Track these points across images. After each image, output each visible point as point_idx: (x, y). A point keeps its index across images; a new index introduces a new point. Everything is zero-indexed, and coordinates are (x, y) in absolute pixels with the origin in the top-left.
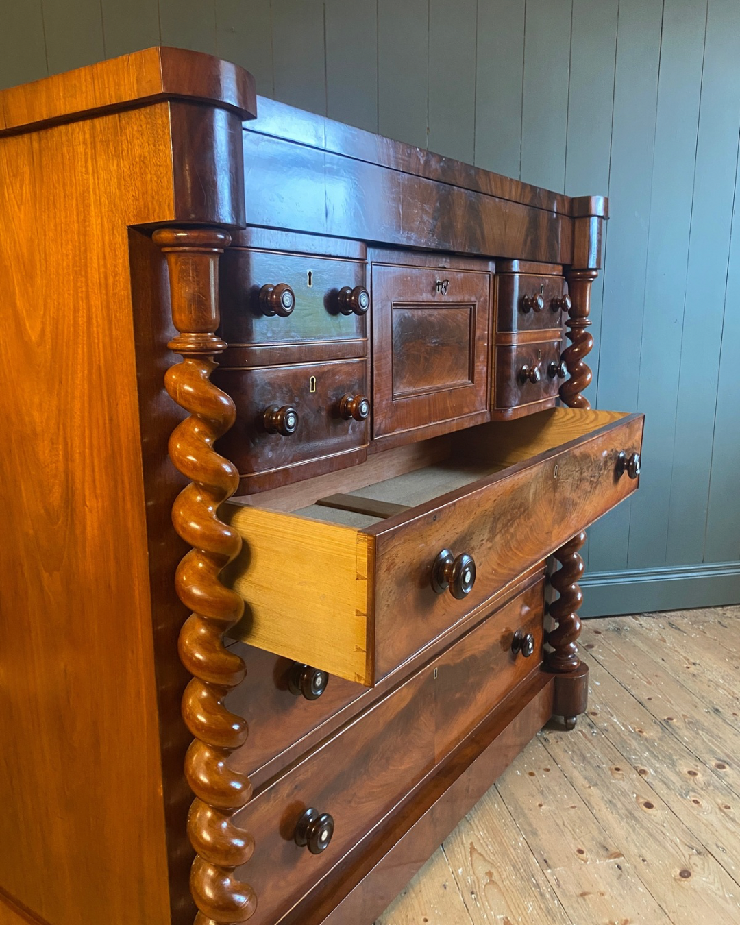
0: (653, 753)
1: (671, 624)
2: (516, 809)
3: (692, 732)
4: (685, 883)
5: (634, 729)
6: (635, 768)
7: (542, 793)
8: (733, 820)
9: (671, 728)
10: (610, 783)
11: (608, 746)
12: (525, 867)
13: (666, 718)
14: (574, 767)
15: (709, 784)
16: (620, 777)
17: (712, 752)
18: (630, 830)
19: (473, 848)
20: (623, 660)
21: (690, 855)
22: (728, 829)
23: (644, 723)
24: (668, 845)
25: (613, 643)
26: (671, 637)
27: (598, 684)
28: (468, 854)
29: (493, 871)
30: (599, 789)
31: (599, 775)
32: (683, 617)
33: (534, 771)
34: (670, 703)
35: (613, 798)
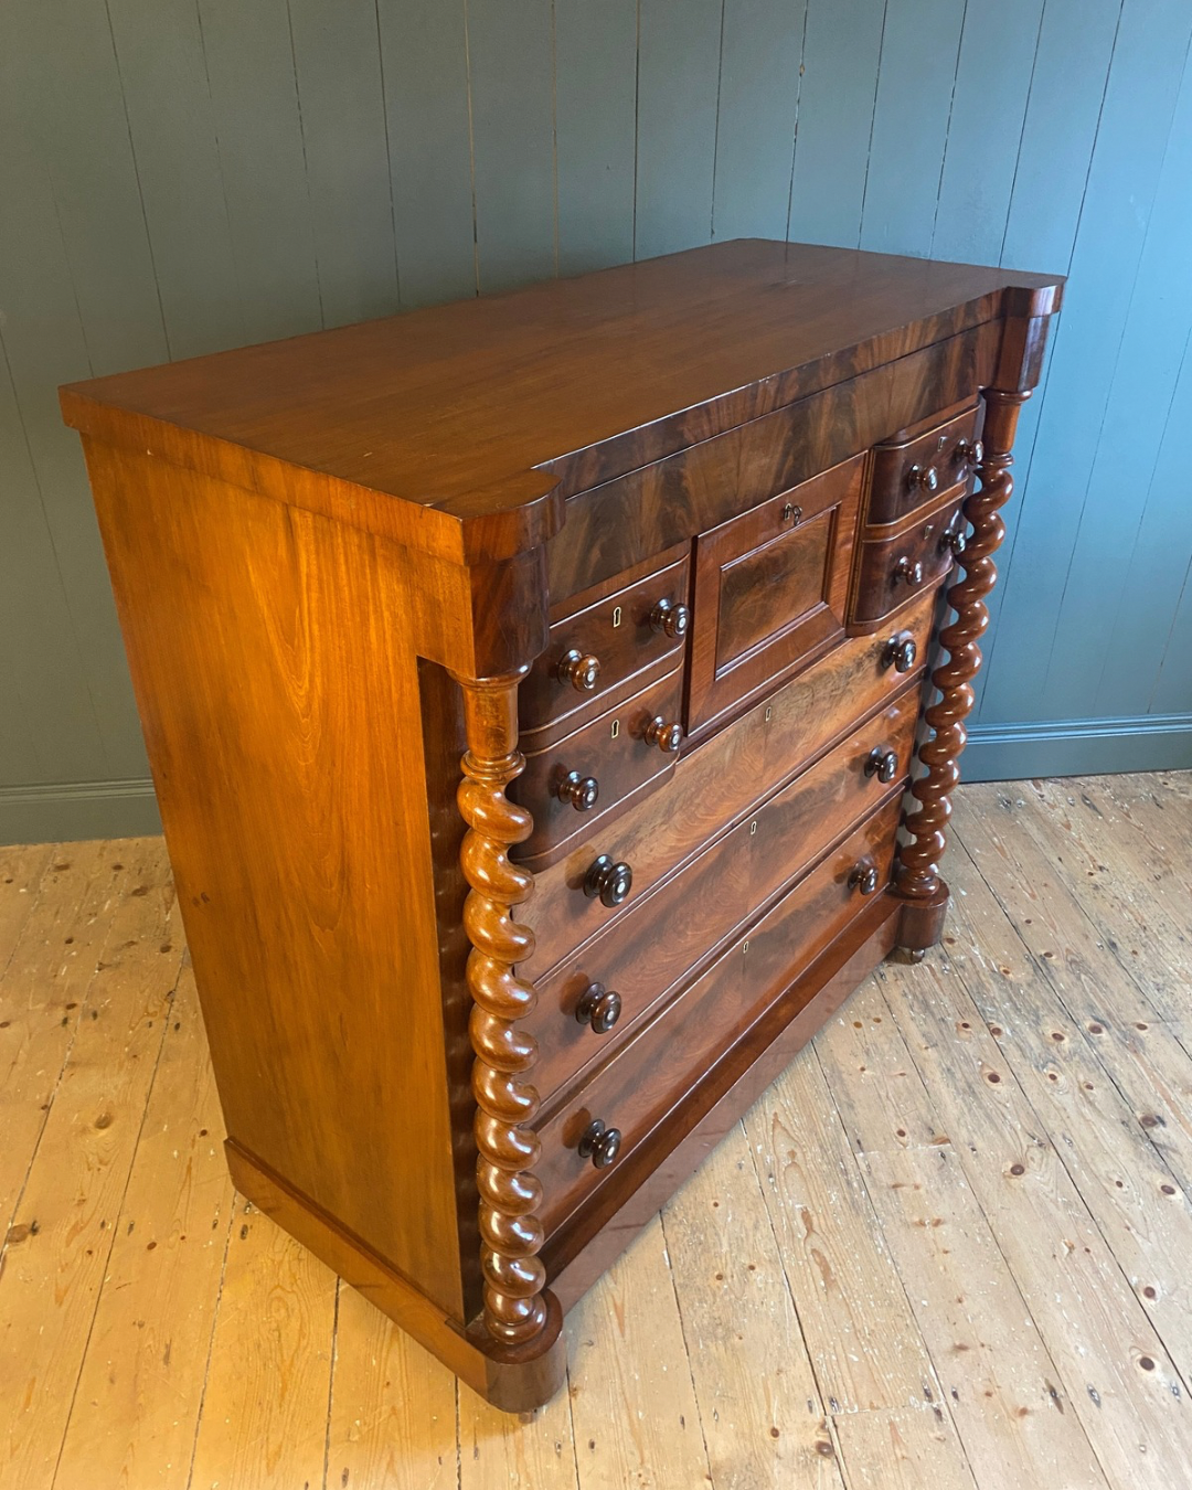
0: (1015, 1005)
2: (833, 1072)
3: (1072, 976)
4: (1015, 1181)
5: (998, 967)
6: (988, 1025)
7: (867, 1052)
8: (1091, 1103)
9: (1047, 968)
10: (953, 1044)
11: (961, 991)
12: (834, 1147)
13: (1043, 952)
14: (913, 1019)
15: (1075, 1053)
16: (967, 1036)
18: (966, 1110)
19: (776, 1120)
20: (1006, 857)
21: (1028, 1146)
22: (1082, 1115)
23: (1014, 959)
24: (1006, 1131)
25: (997, 827)
26: (1079, 818)
27: (964, 893)
28: (770, 1127)
29: (796, 1150)
30: (938, 1051)
31: (941, 1031)
32: (1105, 787)
33: (862, 1021)
34: (1055, 929)
35: (953, 1064)
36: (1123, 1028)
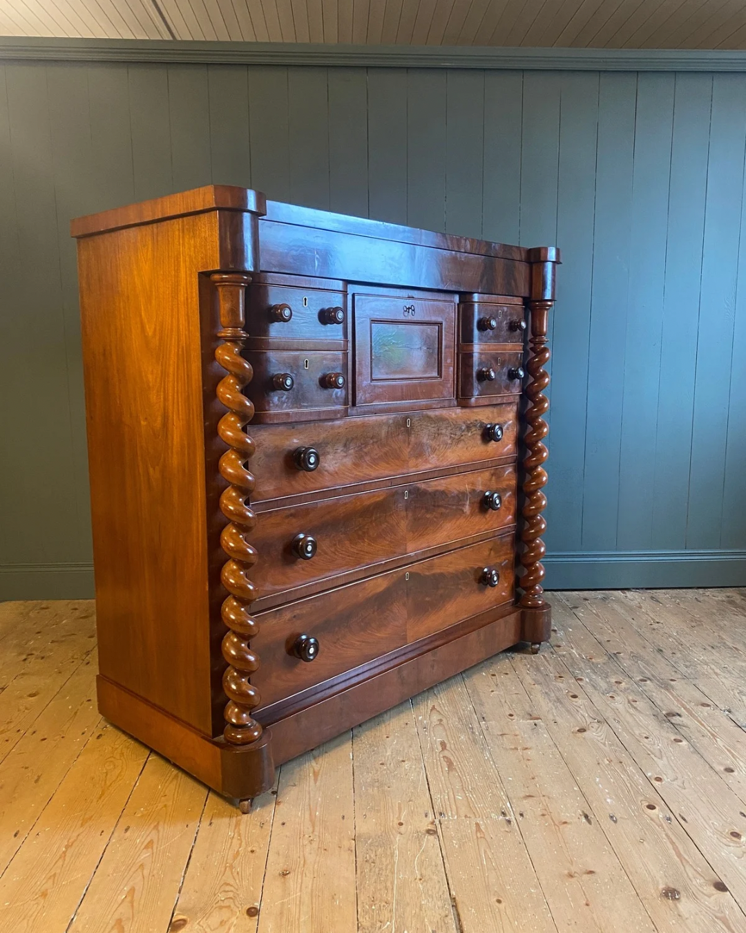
0: (594, 670)
2: (473, 691)
3: (633, 661)
4: (579, 734)
5: (586, 657)
6: (575, 677)
7: (497, 685)
8: (635, 708)
9: (617, 658)
10: (552, 684)
11: (560, 664)
12: (467, 719)
13: (615, 652)
14: (528, 674)
15: (628, 689)
16: (561, 681)
17: (642, 673)
18: (554, 708)
19: (433, 708)
20: (600, 617)
21: (591, 722)
22: (628, 712)
23: (596, 654)
24: (578, 717)
25: (596, 607)
26: (647, 606)
27: (571, 630)
28: (429, 710)
29: (444, 719)
30: (541, 686)
31: (545, 679)
32: (666, 594)
33: (496, 674)
34: (624, 644)
35: (550, 691)
36: (661, 680)
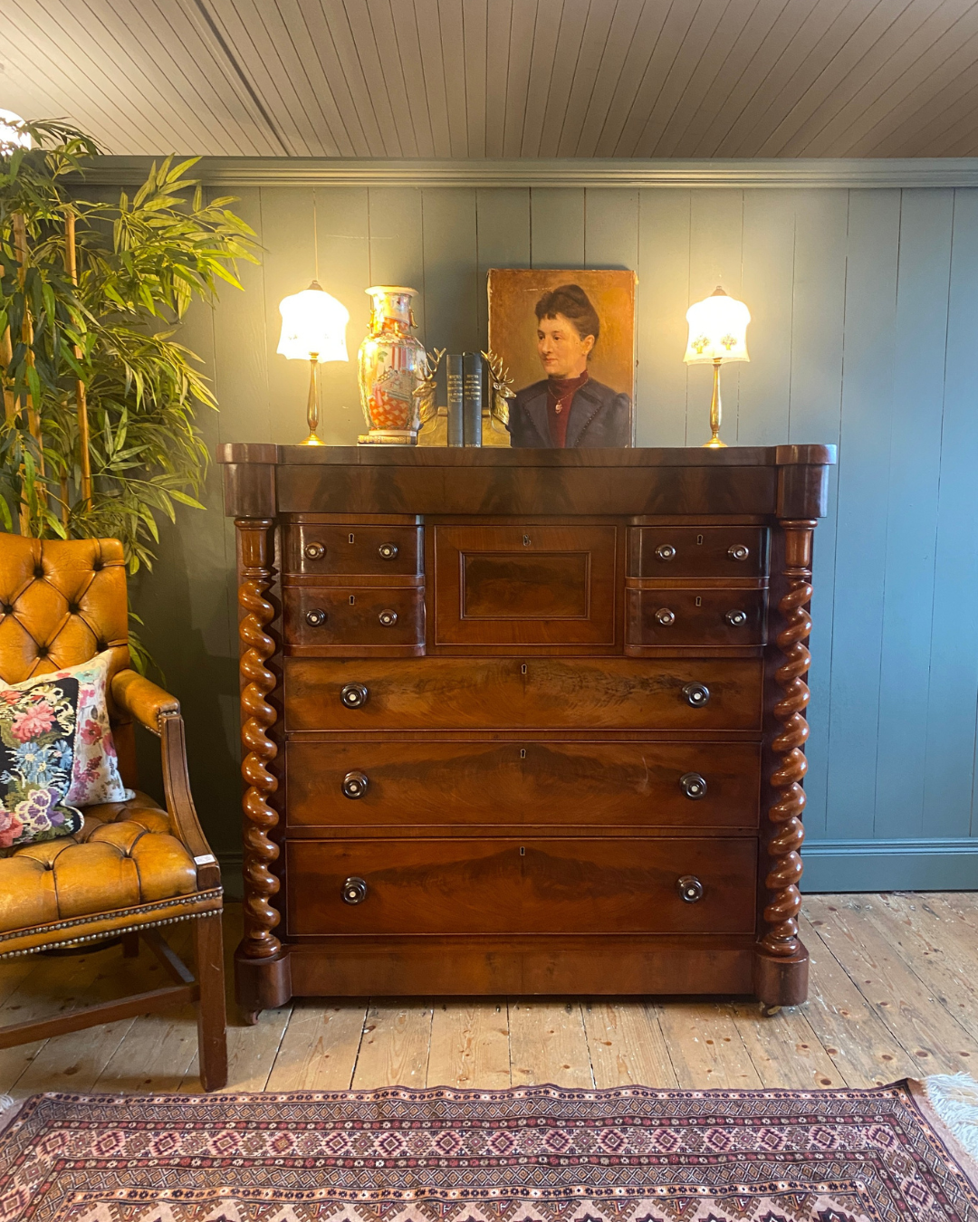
0: (851, 1035)
1: (924, 906)
3: (904, 1019)
5: (839, 1010)
6: (825, 1047)
7: (715, 1060)
9: (882, 1013)
10: (792, 1058)
11: (804, 1024)
13: (879, 1002)
14: (758, 1040)
15: (902, 1070)
16: (805, 1053)
17: (920, 1040)
20: (853, 940)
23: (853, 1005)
25: (847, 922)
26: (919, 921)
30: (779, 1063)
31: (783, 1050)
32: (943, 900)
33: (714, 1040)
34: (891, 987)
35: (790, 1071)
36: (948, 1055)
